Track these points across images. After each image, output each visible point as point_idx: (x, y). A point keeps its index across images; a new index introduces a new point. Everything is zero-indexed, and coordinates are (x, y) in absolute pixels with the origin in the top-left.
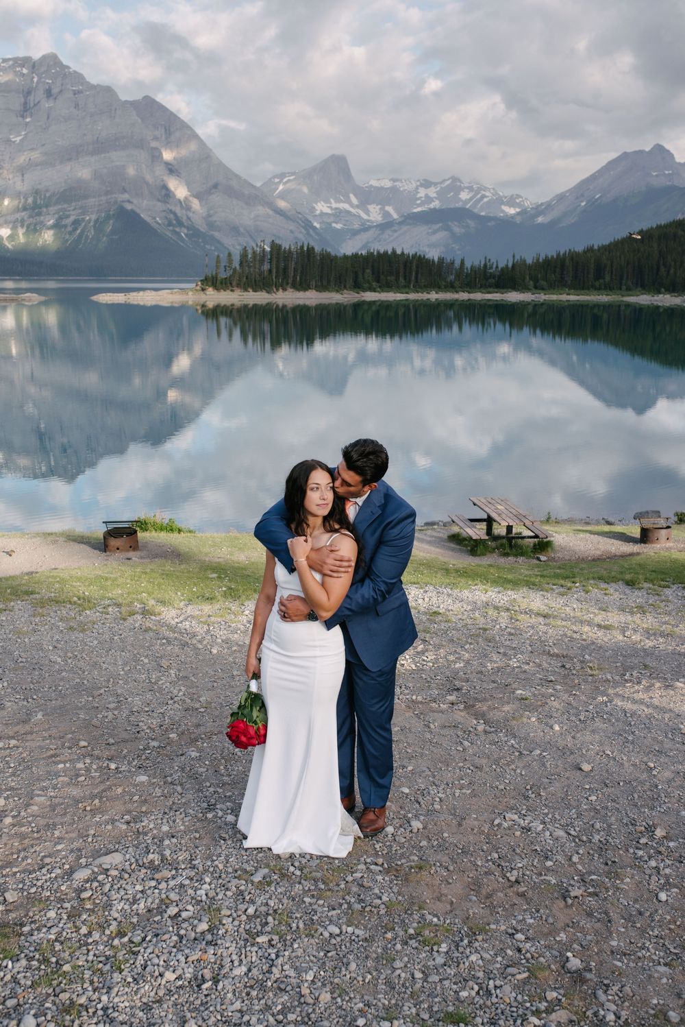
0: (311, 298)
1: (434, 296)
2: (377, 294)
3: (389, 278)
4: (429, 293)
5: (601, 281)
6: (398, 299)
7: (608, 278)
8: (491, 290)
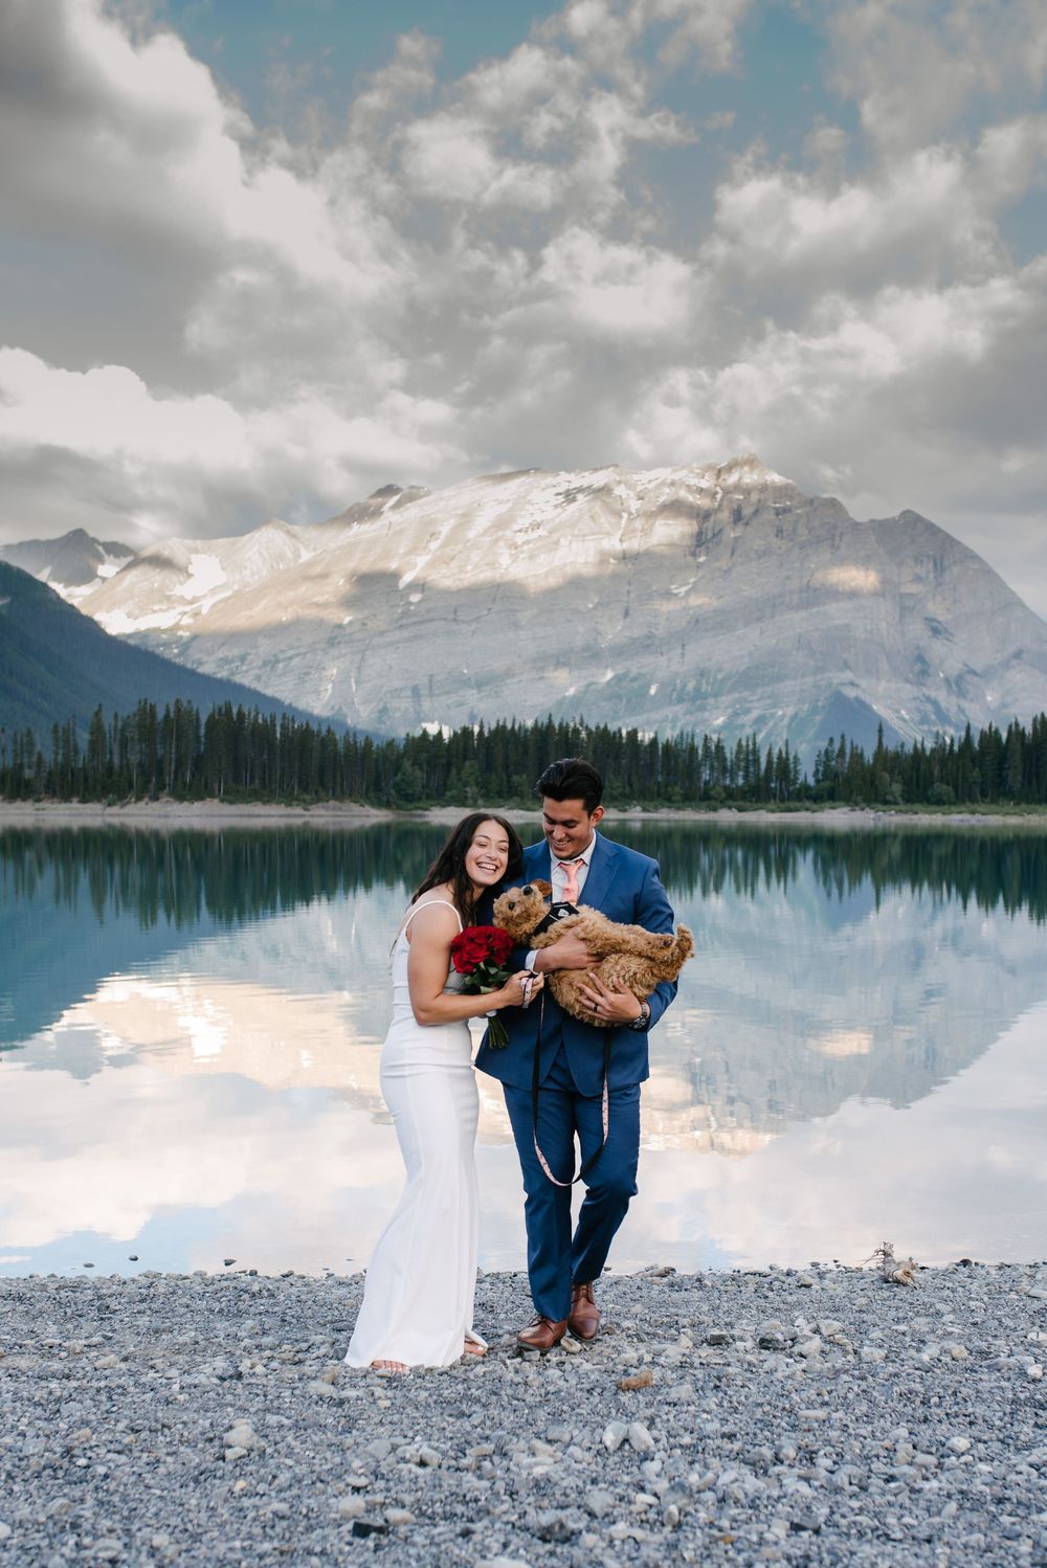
3: (515, 778)
4: (625, 811)
6: (521, 821)
8: (792, 804)
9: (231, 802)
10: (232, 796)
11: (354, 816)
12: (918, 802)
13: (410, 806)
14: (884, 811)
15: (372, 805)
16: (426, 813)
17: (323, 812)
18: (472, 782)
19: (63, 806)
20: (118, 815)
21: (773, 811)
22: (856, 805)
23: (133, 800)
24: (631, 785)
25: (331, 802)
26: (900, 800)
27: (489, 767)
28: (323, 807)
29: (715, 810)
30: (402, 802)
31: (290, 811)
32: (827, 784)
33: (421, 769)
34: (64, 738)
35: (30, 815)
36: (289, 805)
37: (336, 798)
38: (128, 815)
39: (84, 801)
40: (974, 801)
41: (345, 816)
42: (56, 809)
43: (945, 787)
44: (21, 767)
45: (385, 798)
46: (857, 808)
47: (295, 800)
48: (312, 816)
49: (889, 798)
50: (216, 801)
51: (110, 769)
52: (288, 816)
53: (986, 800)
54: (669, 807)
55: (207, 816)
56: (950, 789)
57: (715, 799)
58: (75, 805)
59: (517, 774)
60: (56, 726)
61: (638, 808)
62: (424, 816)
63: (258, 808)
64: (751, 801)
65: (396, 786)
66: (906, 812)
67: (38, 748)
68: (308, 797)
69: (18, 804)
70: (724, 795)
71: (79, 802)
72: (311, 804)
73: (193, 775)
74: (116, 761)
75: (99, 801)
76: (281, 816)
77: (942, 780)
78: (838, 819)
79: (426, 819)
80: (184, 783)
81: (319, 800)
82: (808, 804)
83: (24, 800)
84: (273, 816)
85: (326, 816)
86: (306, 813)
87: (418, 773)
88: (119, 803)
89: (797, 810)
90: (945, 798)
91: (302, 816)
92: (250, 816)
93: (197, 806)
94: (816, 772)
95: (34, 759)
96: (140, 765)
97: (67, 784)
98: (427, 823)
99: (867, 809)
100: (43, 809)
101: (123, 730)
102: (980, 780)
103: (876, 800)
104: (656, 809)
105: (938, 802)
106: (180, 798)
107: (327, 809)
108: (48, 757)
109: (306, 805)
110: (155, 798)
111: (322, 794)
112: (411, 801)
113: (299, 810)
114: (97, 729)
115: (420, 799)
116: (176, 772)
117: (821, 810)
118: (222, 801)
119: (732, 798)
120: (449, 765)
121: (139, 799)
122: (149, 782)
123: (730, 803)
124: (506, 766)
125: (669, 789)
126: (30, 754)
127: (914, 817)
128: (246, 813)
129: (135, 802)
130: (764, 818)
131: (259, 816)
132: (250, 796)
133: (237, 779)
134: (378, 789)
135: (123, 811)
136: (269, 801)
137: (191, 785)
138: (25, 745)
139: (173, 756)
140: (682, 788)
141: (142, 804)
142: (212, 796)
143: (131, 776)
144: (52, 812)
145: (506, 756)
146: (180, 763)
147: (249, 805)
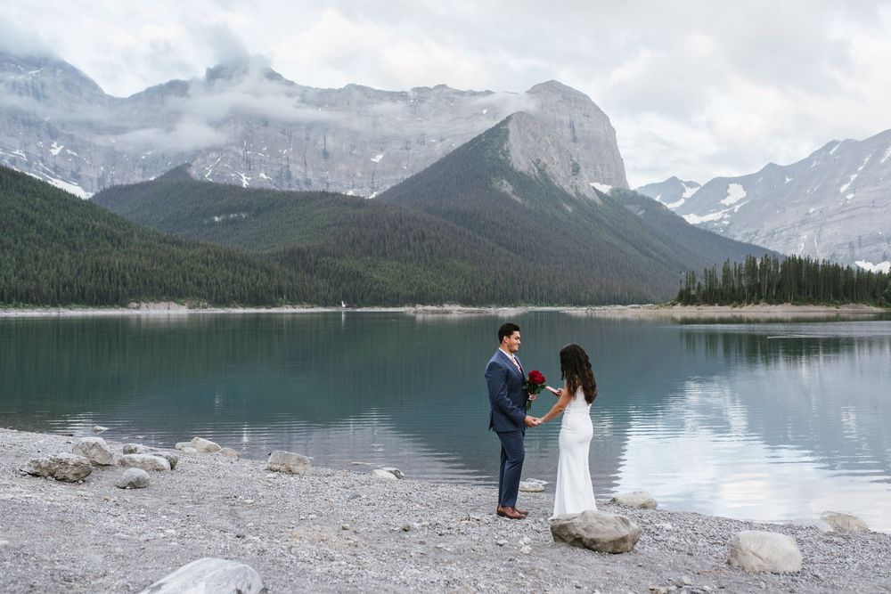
0: (786, 311)
9: (798, 305)
10: (797, 301)
11: (864, 311)
15: (873, 305)
17: (847, 309)
19: (711, 307)
20: (739, 312)
23: (746, 304)
25: (851, 304)
28: (846, 307)
30: (888, 304)
31: (829, 309)
34: (710, 276)
36: (828, 305)
37: (853, 301)
38: (743, 312)
39: (721, 305)
41: (860, 311)
42: (707, 309)
44: (689, 289)
45: (879, 302)
47: (831, 303)
48: (841, 311)
50: (789, 304)
51: (733, 290)
52: (828, 311)
58: (717, 307)
60: (706, 270)
63: (812, 308)
65: (885, 295)
67: (698, 279)
68: (838, 301)
69: (689, 307)
71: (719, 305)
72: (840, 305)
73: (776, 291)
74: (736, 286)
75: (728, 304)
80: (772, 296)
81: (844, 303)
83: (692, 305)
85: (849, 311)
86: (838, 310)
88: (739, 306)
92: (808, 311)
93: (779, 306)
95: (696, 285)
96: (749, 287)
97: (712, 296)
100: (701, 309)
101: (739, 270)
106: (770, 303)
107: (849, 307)
108: (703, 283)
109: (838, 305)
110: (757, 303)
111: (846, 300)
113: (834, 309)
114: (726, 270)
116: (768, 290)
118: (793, 304)
121: (749, 303)
122: (754, 295)
126: (694, 282)
128: (805, 310)
129: (747, 306)
133: (800, 293)
134: (874, 297)
135: (742, 310)
136: (817, 304)
137: (776, 297)
138: (692, 278)
141: (750, 306)
142: (787, 301)
143: (744, 293)
146: (770, 285)
147: (807, 306)
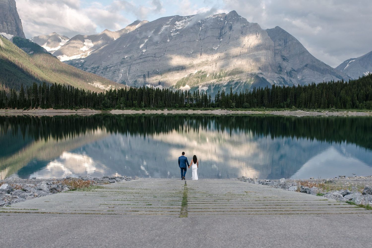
0: (50, 112)
1: (166, 112)
2: (121, 111)
3: (134, 102)
4: (163, 110)
5: (285, 103)
6: (134, 113)
7: (289, 100)
8: (207, 109)
9: (56, 109)
10: (57, 107)
11: (89, 112)
12: (240, 108)
13: (107, 109)
14: (229, 110)
16: (110, 111)
17: (81, 111)
18: (123, 103)
19: (14, 110)
20: (27, 113)
21: (202, 110)
22: (223, 108)
23: (31, 108)
24: (165, 104)
25: (83, 109)
26: (235, 107)
27: (128, 99)
28: (81, 110)
29: (187, 110)
30: (104, 108)
32: (217, 103)
33: (110, 100)
34: (13, 93)
35: (4, 113)
36: (72, 109)
37: (85, 107)
38: (29, 113)
40: (255, 107)
41: (87, 112)
42: (10, 111)
43: (247, 104)
44: (2, 100)
45: (100, 107)
46: (223, 109)
47: (74, 108)
48: (77, 112)
49: (232, 107)
50: (52, 109)
51: (25, 100)
52: (71, 112)
53: (258, 107)
54: (175, 109)
55: (49, 113)
56: (249, 104)
57: (187, 107)
58: (16, 110)
59: (135, 101)
61: (166, 110)
62: (110, 112)
63: (63, 110)
64: (197, 108)
65: (103, 104)
66: (235, 110)
67: (7, 95)
68: (77, 107)
69: (1, 110)
70: (190, 106)
71: (17, 109)
72: (78, 109)
73: (46, 102)
74: (27, 99)
76: (69, 112)
77: (247, 102)
78: (218, 112)
79: (110, 113)
80: (44, 104)
81: (80, 108)
82: (211, 108)
83: (3, 109)
84: (67, 112)
85: (81, 112)
86: (76, 111)
87: (109, 101)
88: (27, 109)
89: (208, 110)
90: (247, 107)
91: (75, 112)
92: (60, 113)
93: (47, 110)
94: (215, 100)
95: (6, 98)
96: (33, 99)
97: (14, 104)
98: (110, 114)
99: (226, 110)
100: (7, 111)
101: (29, 90)
102: (257, 102)
103: (228, 107)
104: (171, 110)
105: (245, 108)
106: (43, 108)
109: (77, 109)
110: (37, 108)
111: (81, 106)
112: (107, 108)
113: (74, 111)
114: (22, 90)
115: (109, 107)
116: (42, 101)
117: (214, 110)
118: (54, 109)
119: (192, 107)
120: (117, 98)
121: (33, 108)
122: (35, 104)
123: (191, 108)
124: (132, 99)
125: (175, 104)
127: (237, 111)
128: (59, 112)
129: (31, 109)
130: (199, 112)
131: (63, 112)
132: (61, 107)
133: (58, 103)
134: (98, 105)
135: (28, 112)
136: (66, 109)
137: (46, 105)
138: (3, 94)
139: (41, 97)
140: (179, 104)
141: (33, 110)
142: (51, 107)
143: (30, 102)
144: (10, 112)
145: (132, 96)
146: (43, 99)
147: (61, 110)
